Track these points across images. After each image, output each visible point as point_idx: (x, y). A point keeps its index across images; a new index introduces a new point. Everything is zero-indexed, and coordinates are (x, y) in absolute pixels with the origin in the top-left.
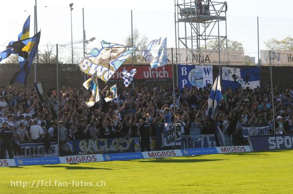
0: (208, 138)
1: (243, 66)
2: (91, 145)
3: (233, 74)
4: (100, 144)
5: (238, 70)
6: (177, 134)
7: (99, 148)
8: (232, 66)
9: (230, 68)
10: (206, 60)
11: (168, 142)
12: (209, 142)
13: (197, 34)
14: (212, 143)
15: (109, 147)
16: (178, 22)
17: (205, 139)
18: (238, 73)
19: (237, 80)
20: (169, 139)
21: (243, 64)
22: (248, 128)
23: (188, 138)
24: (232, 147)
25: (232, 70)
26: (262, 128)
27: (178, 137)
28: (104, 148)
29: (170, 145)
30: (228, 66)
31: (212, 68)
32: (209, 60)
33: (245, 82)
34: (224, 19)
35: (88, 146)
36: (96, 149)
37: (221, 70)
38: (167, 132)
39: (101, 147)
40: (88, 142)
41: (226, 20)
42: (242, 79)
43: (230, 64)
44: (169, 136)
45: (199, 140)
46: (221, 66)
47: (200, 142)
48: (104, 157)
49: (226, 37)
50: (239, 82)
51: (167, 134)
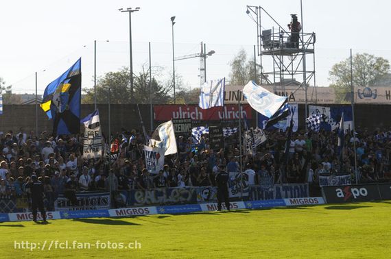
0: (281, 188)
1: (334, 105)
2: (148, 195)
3: (322, 113)
4: (158, 194)
5: (328, 109)
6: (244, 184)
7: (157, 199)
8: (320, 105)
9: (318, 107)
10: (290, 98)
11: (234, 193)
12: (283, 193)
13: (280, 68)
14: (286, 193)
15: (168, 198)
16: (261, 55)
17: (278, 189)
18: (328, 112)
19: (326, 120)
20: (235, 189)
21: (333, 102)
22: (328, 177)
23: (258, 188)
24: (303, 198)
25: (320, 109)
26: (343, 177)
27: (246, 186)
28: (163, 199)
29: (236, 195)
30: (316, 105)
31: (297, 108)
32: (294, 98)
33: (335, 123)
34: (312, 51)
35: (144, 196)
36: (153, 200)
37: (308, 109)
38: (232, 181)
39: (159, 198)
40: (144, 191)
41: (314, 53)
42: (332, 120)
43: (318, 103)
44: (235, 186)
45: (270, 190)
46: (308, 105)
47: (272, 193)
48: (158, 210)
49: (314, 72)
50: (329, 123)
51: (233, 183)
